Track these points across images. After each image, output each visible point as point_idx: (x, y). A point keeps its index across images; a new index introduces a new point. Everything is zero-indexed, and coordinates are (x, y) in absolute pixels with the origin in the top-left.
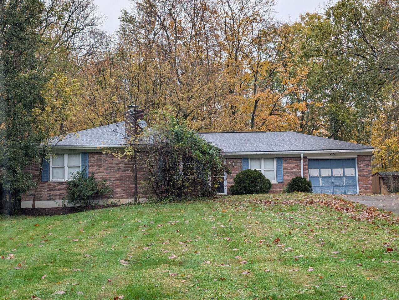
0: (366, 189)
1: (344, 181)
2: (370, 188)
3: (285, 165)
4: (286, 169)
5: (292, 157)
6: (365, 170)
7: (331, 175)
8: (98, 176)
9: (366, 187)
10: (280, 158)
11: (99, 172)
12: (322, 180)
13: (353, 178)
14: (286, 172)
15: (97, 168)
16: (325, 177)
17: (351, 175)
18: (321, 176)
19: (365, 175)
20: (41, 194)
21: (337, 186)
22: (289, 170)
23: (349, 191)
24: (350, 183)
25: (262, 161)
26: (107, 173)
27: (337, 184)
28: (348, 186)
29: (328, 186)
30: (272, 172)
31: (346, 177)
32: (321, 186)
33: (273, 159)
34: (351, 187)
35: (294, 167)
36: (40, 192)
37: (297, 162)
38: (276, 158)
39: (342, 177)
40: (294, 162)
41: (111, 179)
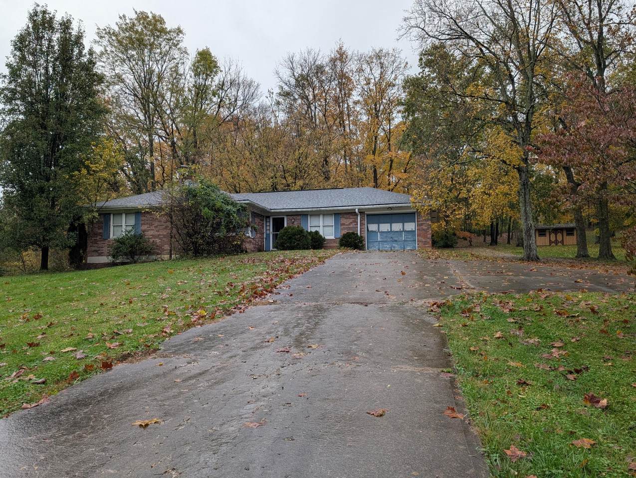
0: (424, 244)
1: (403, 235)
2: (429, 243)
3: (343, 221)
4: (343, 224)
5: (349, 213)
6: (424, 224)
7: (390, 230)
8: (149, 233)
9: (425, 241)
10: (338, 214)
11: (149, 230)
12: (381, 235)
13: (412, 232)
14: (344, 228)
15: (148, 226)
16: (384, 232)
17: (410, 230)
18: (380, 231)
19: (424, 229)
20: (103, 250)
21: (396, 241)
22: (347, 225)
23: (408, 246)
24: (409, 238)
25: (321, 217)
26: (157, 231)
27: (396, 239)
28: (407, 241)
29: (386, 241)
30: (330, 228)
31: (406, 231)
32: (380, 241)
33: (332, 215)
34: (410, 242)
35: (351, 222)
36: (102, 249)
37: (355, 217)
38: (335, 214)
39: (401, 232)
40: (351, 217)
41: (160, 236)
